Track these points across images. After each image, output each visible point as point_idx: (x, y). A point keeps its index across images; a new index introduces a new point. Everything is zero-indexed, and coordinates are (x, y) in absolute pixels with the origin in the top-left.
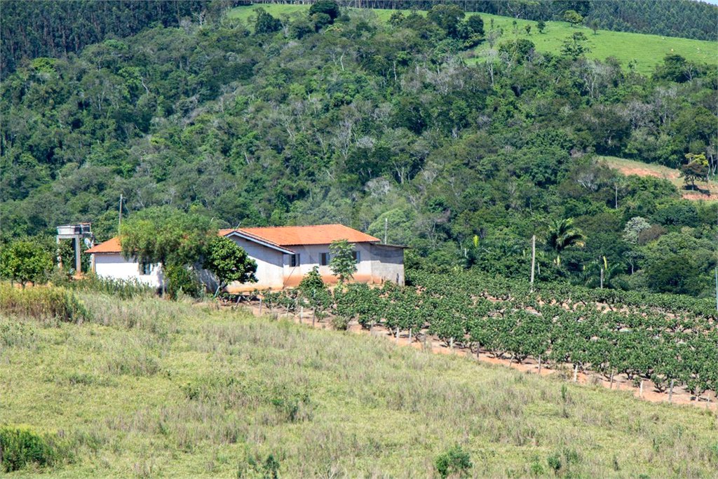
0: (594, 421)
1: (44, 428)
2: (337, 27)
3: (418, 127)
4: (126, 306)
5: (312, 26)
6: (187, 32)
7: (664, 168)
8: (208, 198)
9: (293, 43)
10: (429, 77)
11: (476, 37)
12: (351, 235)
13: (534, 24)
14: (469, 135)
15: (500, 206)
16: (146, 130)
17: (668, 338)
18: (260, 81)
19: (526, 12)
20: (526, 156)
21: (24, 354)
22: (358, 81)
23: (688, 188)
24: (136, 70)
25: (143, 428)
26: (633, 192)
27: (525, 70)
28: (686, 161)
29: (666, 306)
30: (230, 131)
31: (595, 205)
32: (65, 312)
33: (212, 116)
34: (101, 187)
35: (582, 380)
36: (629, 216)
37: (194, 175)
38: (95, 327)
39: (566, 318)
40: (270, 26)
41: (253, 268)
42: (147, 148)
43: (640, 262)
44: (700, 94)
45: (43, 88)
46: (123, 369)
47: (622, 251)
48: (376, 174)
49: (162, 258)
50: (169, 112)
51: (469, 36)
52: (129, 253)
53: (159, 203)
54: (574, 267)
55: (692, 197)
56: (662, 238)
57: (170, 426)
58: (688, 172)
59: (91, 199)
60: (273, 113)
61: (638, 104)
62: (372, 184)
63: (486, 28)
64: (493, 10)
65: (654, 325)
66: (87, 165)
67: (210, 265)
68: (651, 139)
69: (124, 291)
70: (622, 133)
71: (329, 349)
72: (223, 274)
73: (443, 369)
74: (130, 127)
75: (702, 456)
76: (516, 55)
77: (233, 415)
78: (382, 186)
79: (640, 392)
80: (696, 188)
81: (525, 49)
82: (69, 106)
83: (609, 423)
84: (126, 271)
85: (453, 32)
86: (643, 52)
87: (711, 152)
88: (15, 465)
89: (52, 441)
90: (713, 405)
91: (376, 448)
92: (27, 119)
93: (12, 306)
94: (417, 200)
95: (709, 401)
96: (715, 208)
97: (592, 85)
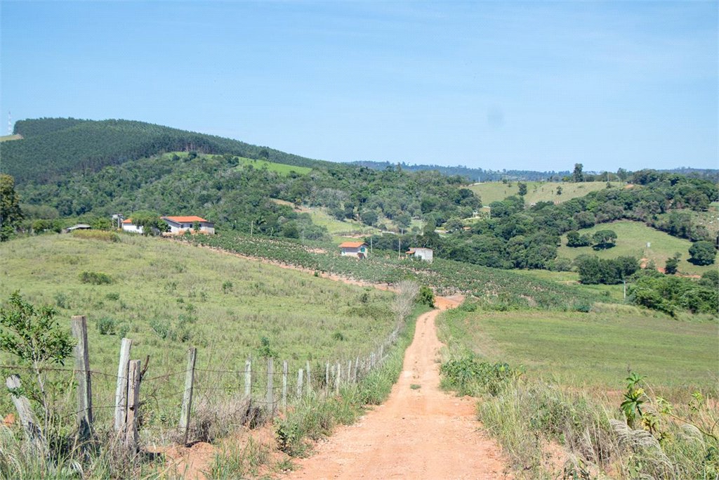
0: (268, 274)
1: (108, 273)
2: (196, 159)
3: (219, 189)
4: (132, 238)
5: (189, 159)
6: (152, 159)
7: (289, 202)
8: (157, 208)
9: (183, 164)
10: (223, 174)
11: (237, 163)
12: (200, 219)
13: (253, 160)
14: (234, 191)
15: (243, 212)
16: (139, 188)
17: (289, 250)
18: (173, 174)
19: (251, 157)
20: (250, 198)
21: (102, 251)
22: (202, 175)
23: (296, 208)
24: (137, 170)
25: (137, 274)
26: (281, 209)
27: (250, 173)
28: (295, 201)
29: (289, 241)
30: (164, 189)
31: (270, 212)
32: (115, 239)
33: (159, 184)
34: (126, 204)
35: (265, 261)
36: (279, 216)
37: (153, 201)
38: (123, 244)
39: (261, 244)
40: (177, 158)
41: (170, 228)
42: (139, 193)
43: (282, 229)
44: (301, 181)
45: (109, 175)
46: (131, 256)
47: (277, 226)
48: (207, 202)
49: (143, 225)
50: (146, 183)
51: (234, 163)
52: (133, 223)
53: (143, 209)
54: (264, 230)
55: (297, 211)
56: (288, 222)
57: (145, 273)
58: (296, 204)
59: (123, 207)
60: (177, 183)
61: (283, 184)
62: (205, 205)
63: (240, 161)
64: (242, 156)
65: (286, 247)
66: (122, 198)
67: (157, 227)
68: (286, 194)
69: (132, 234)
70: (278, 192)
71: (192, 252)
72: (161, 229)
73: (225, 258)
74: (135, 187)
75: (298, 283)
76: (248, 169)
77: (163, 271)
78: (208, 205)
79: (281, 265)
80: (298, 208)
81: (251, 167)
82: (117, 180)
83: (272, 274)
84: (133, 228)
85: (230, 162)
86: (284, 169)
87: (302, 198)
88: (100, 283)
89: (110, 277)
90: (301, 269)
91: (205, 281)
92: (104, 184)
93: (99, 237)
94: (219, 210)
95: (300, 268)
96: (303, 214)
97: (269, 178)
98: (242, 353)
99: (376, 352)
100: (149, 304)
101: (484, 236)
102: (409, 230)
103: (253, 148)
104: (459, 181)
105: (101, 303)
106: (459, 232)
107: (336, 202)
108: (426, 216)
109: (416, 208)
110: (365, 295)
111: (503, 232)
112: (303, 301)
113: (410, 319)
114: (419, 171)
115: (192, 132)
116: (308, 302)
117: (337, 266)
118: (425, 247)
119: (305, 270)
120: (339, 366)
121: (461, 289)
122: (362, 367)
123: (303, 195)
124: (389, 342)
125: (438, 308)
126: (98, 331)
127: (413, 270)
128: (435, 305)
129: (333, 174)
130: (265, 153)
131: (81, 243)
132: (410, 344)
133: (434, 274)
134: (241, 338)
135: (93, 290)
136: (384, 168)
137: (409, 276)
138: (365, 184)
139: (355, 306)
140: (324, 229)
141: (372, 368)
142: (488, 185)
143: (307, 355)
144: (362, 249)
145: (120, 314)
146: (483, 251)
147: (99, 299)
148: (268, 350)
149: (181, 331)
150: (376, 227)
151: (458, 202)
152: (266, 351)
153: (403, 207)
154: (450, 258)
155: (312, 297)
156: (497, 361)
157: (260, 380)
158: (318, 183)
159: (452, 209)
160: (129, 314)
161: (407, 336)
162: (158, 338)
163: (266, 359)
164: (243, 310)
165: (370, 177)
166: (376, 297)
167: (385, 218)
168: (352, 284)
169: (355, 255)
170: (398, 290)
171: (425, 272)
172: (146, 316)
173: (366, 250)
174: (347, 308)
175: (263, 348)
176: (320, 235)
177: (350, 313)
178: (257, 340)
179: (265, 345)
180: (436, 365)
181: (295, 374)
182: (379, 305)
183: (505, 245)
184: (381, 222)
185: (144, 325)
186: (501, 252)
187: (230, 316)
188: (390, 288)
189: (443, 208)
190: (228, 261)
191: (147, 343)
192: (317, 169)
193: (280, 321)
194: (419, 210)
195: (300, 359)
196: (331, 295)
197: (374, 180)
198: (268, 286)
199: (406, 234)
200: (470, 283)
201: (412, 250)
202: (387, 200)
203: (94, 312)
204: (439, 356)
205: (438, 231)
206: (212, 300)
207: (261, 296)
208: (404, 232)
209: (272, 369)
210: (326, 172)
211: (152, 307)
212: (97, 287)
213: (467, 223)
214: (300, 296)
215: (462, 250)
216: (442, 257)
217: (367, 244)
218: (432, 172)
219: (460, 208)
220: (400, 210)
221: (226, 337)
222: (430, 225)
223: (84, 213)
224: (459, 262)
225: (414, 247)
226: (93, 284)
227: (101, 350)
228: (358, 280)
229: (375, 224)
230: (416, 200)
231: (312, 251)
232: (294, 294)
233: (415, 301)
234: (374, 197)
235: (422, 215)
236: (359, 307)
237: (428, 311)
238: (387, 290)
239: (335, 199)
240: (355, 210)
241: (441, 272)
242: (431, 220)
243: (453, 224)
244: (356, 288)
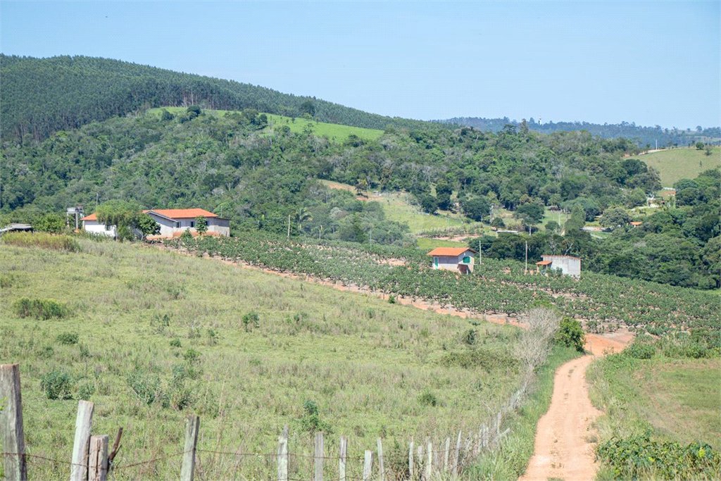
0: (315, 299)
1: (60, 301)
2: (200, 118)
3: (237, 165)
4: (99, 245)
5: (188, 117)
6: (130, 119)
7: (348, 185)
8: (139, 196)
9: (179, 125)
10: (242, 142)
11: (264, 124)
12: (206, 213)
13: (290, 119)
14: (260, 169)
15: (274, 201)
16: (110, 165)
17: (348, 261)
18: (164, 142)
19: (287, 114)
20: (287, 179)
21: (51, 267)
22: (209, 143)
23: (359, 194)
24: (106, 137)
25: (107, 301)
26: (335, 196)
27: (286, 140)
28: (358, 183)
29: (348, 247)
30: (149, 166)
31: (317, 202)
32: (70, 247)
33: (140, 159)
34: (88, 190)
35: (310, 280)
36: (332, 206)
37: (132, 185)
38: (85, 255)
39: (303, 252)
40: (169, 117)
41: (159, 228)
42: (110, 173)
43: (337, 227)
44: (365, 152)
45: (62, 145)
46: (98, 274)
47: (329, 223)
48: (217, 186)
49: (116, 223)
50: (121, 157)
51: (260, 124)
52: (100, 221)
53: (115, 198)
54: (308, 229)
55: (360, 199)
56: (347, 217)
57: (119, 301)
58: (359, 187)
59: (84, 196)
60: (169, 157)
61: (337, 157)
62: (215, 190)
63: (268, 120)
64: (272, 113)
65: (343, 256)
66: (82, 180)
67: (138, 226)
68: (342, 172)
69: (98, 238)
70: (329, 170)
71: (194, 266)
72: (144, 230)
73: (246, 275)
74: (102, 163)
75: (362, 315)
76: (282, 133)
77: (149, 296)
78: (219, 191)
79: (336, 286)
80: (362, 194)
81: (286, 130)
82: (74, 153)
83: (322, 300)
84: (99, 229)
85: (253, 122)
86: (339, 133)
87: (369, 178)
88: (47, 317)
89: (65, 307)
90: (368, 292)
91: (215, 311)
92: (54, 159)
93: (46, 244)
94: (236, 198)
95: (366, 290)
96: (370, 204)
97: (316, 147)
98: (274, 426)
99: (490, 424)
100: (125, 350)
101: (665, 235)
102: (541, 227)
103: (290, 99)
104: (622, 147)
105: (48, 349)
106: (623, 230)
107: (423, 184)
108: (568, 204)
109: (553, 192)
110: (471, 332)
111: (697, 229)
112: (370, 342)
113: (544, 372)
114: (557, 131)
115: (191, 76)
116: (380, 345)
117: (426, 286)
118: (569, 254)
119: (374, 294)
120: (430, 446)
121: (627, 323)
122: (468, 447)
123: (370, 174)
124: (510, 409)
125: (590, 353)
126: (45, 393)
127: (549, 292)
128: (586, 347)
129: (418, 140)
130: (309, 107)
131: (17, 253)
132: (545, 411)
133: (583, 298)
134: (272, 402)
135: (36, 328)
136: (500, 129)
137: (543, 301)
138: (469, 154)
139: (455, 351)
140: (404, 227)
141: (484, 450)
142: (672, 154)
143: (379, 429)
144: (465, 259)
145: (78, 367)
146: (665, 260)
147: (46, 342)
148: (315, 422)
149: (176, 392)
150: (487, 222)
151: (621, 181)
152: (312, 421)
153: (531, 191)
154: (609, 272)
155: (386, 336)
156: (690, 440)
157: (302, 470)
158: (393, 152)
159: (611, 193)
160: (93, 365)
161: (540, 398)
162: (141, 403)
163: (312, 435)
164: (277, 358)
165: (477, 144)
166: (488, 335)
167: (501, 209)
168: (449, 315)
169: (453, 267)
170: (525, 323)
171: (567, 295)
172: (121, 370)
173: (472, 259)
174: (441, 353)
175: (308, 418)
176: (397, 236)
177: (447, 362)
178: (298, 406)
179: (311, 412)
180: (588, 447)
181: (359, 459)
182: (494, 347)
183: (702, 251)
184: (495, 216)
185: (118, 383)
186: (693, 261)
187: (255, 369)
188: (511, 321)
189: (596, 191)
190: (250, 281)
191: (122, 411)
192: (392, 131)
193: (335, 374)
194: (557, 196)
195: (367, 436)
196: (416, 333)
197: (483, 148)
198: (315, 318)
199: (535, 234)
200: (643, 312)
201: (546, 259)
202: (505, 180)
203: (39, 364)
204: (593, 432)
205: (589, 228)
206: (227, 342)
207: (304, 336)
208: (534, 230)
209: (321, 451)
210: (406, 137)
211: (130, 354)
212: (43, 324)
213: (637, 215)
214: (366, 334)
215: (629, 259)
216: (596, 271)
217: (473, 249)
218: (579, 133)
219: (624, 191)
220: (526, 196)
221: (249, 401)
222: (576, 218)
223: (22, 205)
224: (624, 279)
225: (549, 255)
226: (37, 318)
227: (49, 424)
228: (460, 309)
229: (486, 219)
230: (552, 180)
231: (384, 262)
232: (357, 331)
233: (552, 341)
234: (483, 175)
235: (562, 204)
236: (462, 352)
237: (574, 358)
238: (507, 325)
239: (420, 180)
240: (454, 196)
241: (595, 294)
242: (577, 210)
243: (613, 217)
244: (457, 321)
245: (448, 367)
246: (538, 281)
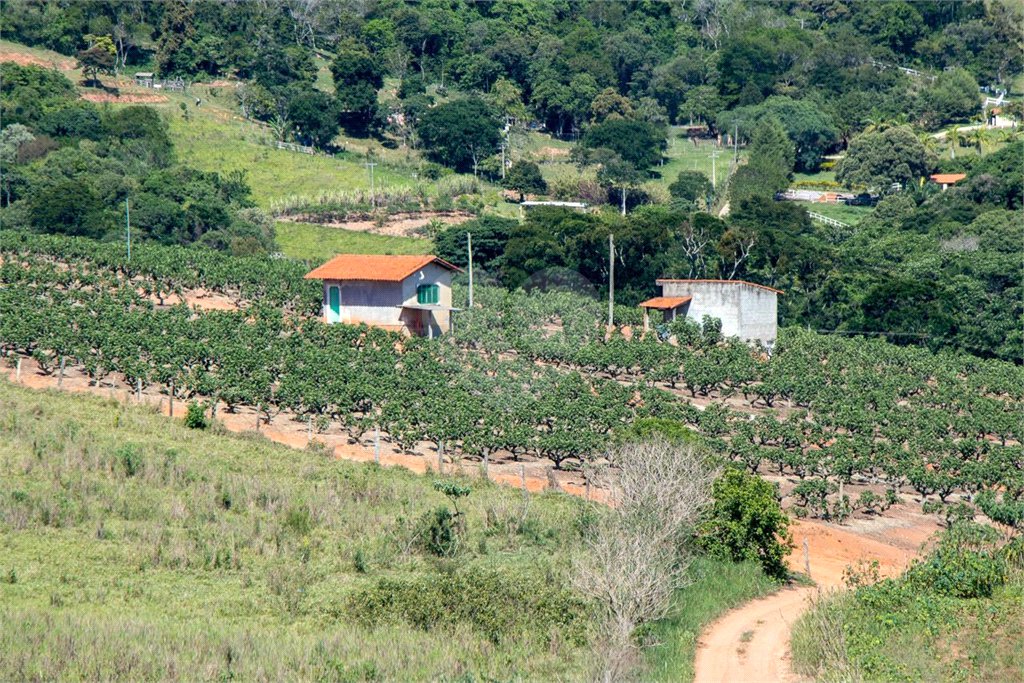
7: (53, 54)
17: (58, 299)
23: (88, 83)
26: (9, 88)
28: (84, 46)
29: (57, 253)
36: (3, 122)
43: (20, 189)
55: (93, 98)
56: (51, 155)
58: (88, 61)
65: (38, 279)
68: (34, 11)
75: (102, 464)
79: (17, 375)
80: (98, 84)
87: (120, 33)
90: (122, 393)
95: (114, 387)
96: (125, 115)
102: (658, 190)
106: (908, 199)
107: (291, 52)
108: (736, 119)
109: (695, 79)
110: (443, 516)
112: (126, 550)
113: (665, 637)
116: (157, 559)
117: (303, 376)
118: (741, 274)
119: (139, 399)
121: (920, 486)
123: (123, 16)
125: (805, 581)
127: (681, 392)
128: (794, 562)
133: (785, 409)
137: (661, 419)
139: (392, 576)
140: (235, 190)
144: (422, 290)
150: (492, 176)
151: (904, 47)
153: (626, 76)
154: (866, 330)
155: (176, 530)
159: (872, 84)
166: (495, 527)
167: (537, 136)
168: (374, 466)
169: (387, 317)
170: (608, 493)
171: (737, 402)
173: (445, 291)
174: (348, 584)
176: (214, 219)
177: (368, 611)
182: (511, 564)
184: (517, 155)
188: (563, 481)
189: (827, 78)
194: (708, 91)
196: (271, 521)
200: (968, 452)
202: (549, 42)
205: (805, 193)
208: (636, 199)
213: (954, 152)
214: (114, 525)
215: (926, 289)
216: (826, 326)
217: (448, 258)
219: (915, 78)
220: (610, 94)
222: (765, 162)
224: (910, 350)
225: (681, 276)
228: (407, 446)
229: (487, 164)
230: (692, 43)
231: (172, 300)
232: (84, 516)
233: (690, 544)
234: (481, 25)
235: (723, 117)
236: (412, 578)
237: (755, 595)
238: (552, 495)
239: (284, 40)
240: (388, 92)
241: (820, 398)
242: (767, 138)
243: (877, 158)
244: (398, 484)
245: (370, 626)
246: (646, 358)
